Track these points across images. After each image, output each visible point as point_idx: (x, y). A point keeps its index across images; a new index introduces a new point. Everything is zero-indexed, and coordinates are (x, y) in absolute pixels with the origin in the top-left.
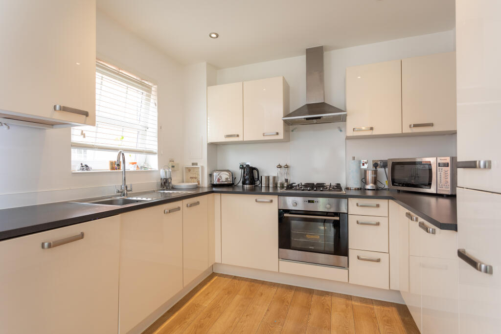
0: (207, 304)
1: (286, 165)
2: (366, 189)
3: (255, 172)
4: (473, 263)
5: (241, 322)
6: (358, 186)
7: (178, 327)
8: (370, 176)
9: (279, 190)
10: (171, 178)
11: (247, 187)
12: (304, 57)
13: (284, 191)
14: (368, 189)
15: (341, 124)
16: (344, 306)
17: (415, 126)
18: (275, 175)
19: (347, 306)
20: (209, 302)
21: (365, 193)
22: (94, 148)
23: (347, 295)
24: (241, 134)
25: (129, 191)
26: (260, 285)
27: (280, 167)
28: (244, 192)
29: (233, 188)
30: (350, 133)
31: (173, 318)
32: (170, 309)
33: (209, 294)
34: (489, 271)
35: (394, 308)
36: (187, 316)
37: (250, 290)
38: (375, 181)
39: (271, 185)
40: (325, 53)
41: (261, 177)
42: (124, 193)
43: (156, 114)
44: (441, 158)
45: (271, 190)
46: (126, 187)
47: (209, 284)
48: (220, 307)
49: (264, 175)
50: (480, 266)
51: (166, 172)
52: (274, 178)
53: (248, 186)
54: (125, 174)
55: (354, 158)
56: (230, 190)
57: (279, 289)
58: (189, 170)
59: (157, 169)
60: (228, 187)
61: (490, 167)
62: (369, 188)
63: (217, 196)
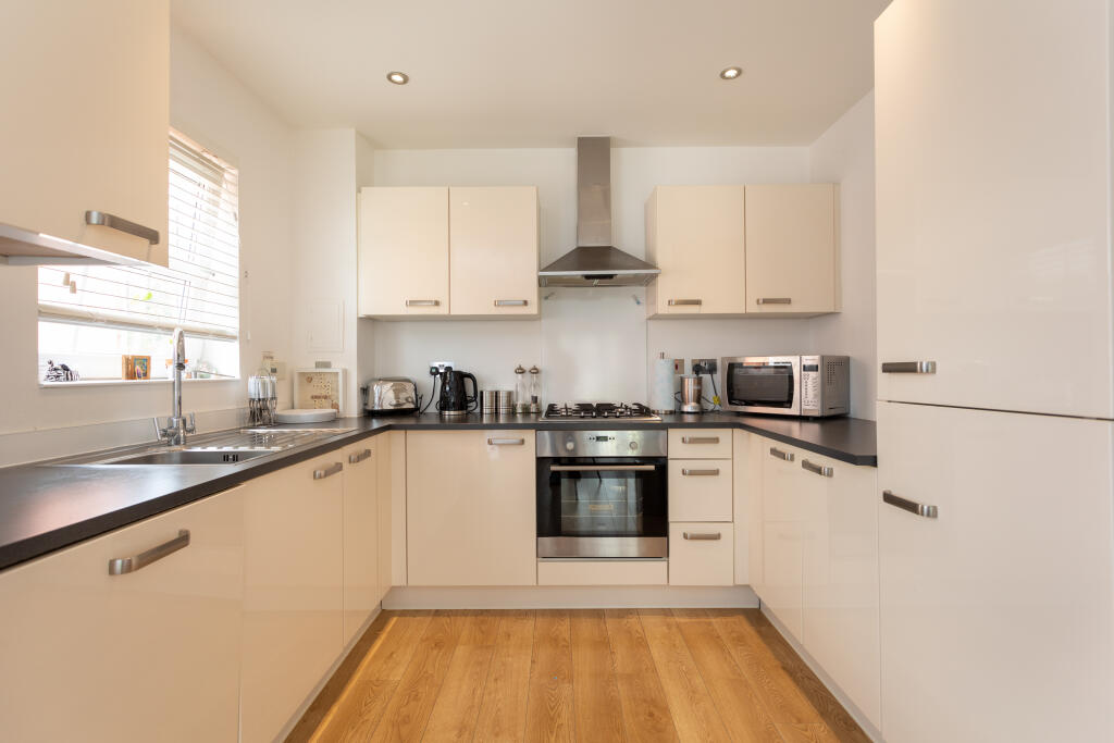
0: (399, 674)
1: (535, 369)
2: (683, 413)
3: (469, 383)
4: (911, 507)
5: (490, 694)
6: (671, 407)
7: (350, 734)
8: (690, 388)
9: (520, 420)
10: (273, 398)
11: (450, 414)
12: (572, 152)
13: (542, 419)
14: (688, 413)
15: (639, 290)
16: (664, 628)
17: (766, 301)
18: (511, 388)
19: (669, 626)
20: (402, 670)
21: (682, 419)
22: (97, 321)
23: (663, 609)
24: (443, 299)
25: (191, 431)
26: (498, 618)
27: (521, 371)
28: (442, 425)
29: (418, 418)
30: (662, 308)
31: (329, 719)
32: (313, 704)
33: (394, 656)
34: (932, 513)
35: (741, 617)
36: (364, 709)
37: (483, 632)
38: (699, 398)
39: (503, 410)
40: (613, 151)
41: (482, 393)
42: (179, 438)
43: (236, 241)
44: (808, 357)
45: (502, 420)
46: (184, 422)
47: (383, 636)
48: (432, 675)
49: (487, 388)
50: (922, 508)
51: (264, 384)
52: (510, 394)
53: (452, 413)
54: (180, 389)
55: (663, 356)
56: (411, 422)
57: (540, 620)
58: (308, 378)
59: (238, 377)
60: (404, 417)
61: (934, 371)
62: (690, 410)
63: (398, 436)
